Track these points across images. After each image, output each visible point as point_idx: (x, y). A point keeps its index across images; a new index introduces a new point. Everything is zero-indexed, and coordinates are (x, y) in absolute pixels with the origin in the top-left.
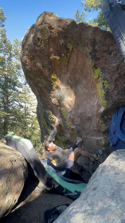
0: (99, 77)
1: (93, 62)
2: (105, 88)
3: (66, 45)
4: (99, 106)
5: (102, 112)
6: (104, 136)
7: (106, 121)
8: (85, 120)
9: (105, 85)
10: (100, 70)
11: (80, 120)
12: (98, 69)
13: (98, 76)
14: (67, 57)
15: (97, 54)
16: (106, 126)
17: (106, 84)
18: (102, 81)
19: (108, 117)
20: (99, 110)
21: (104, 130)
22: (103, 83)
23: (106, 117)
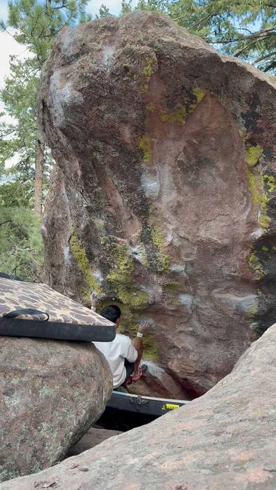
0: (258, 163)
1: (247, 132)
2: (270, 191)
3: (191, 89)
4: (253, 225)
5: (257, 238)
6: (257, 294)
7: (267, 258)
8: (212, 251)
9: (269, 184)
10: (262, 150)
11: (198, 251)
12: (258, 146)
13: (255, 161)
14: (187, 110)
15: (259, 121)
16: (264, 269)
17: (271, 182)
18: (263, 175)
19: (270, 249)
20: (252, 232)
21: (258, 279)
22: (266, 180)
23: (265, 249)
